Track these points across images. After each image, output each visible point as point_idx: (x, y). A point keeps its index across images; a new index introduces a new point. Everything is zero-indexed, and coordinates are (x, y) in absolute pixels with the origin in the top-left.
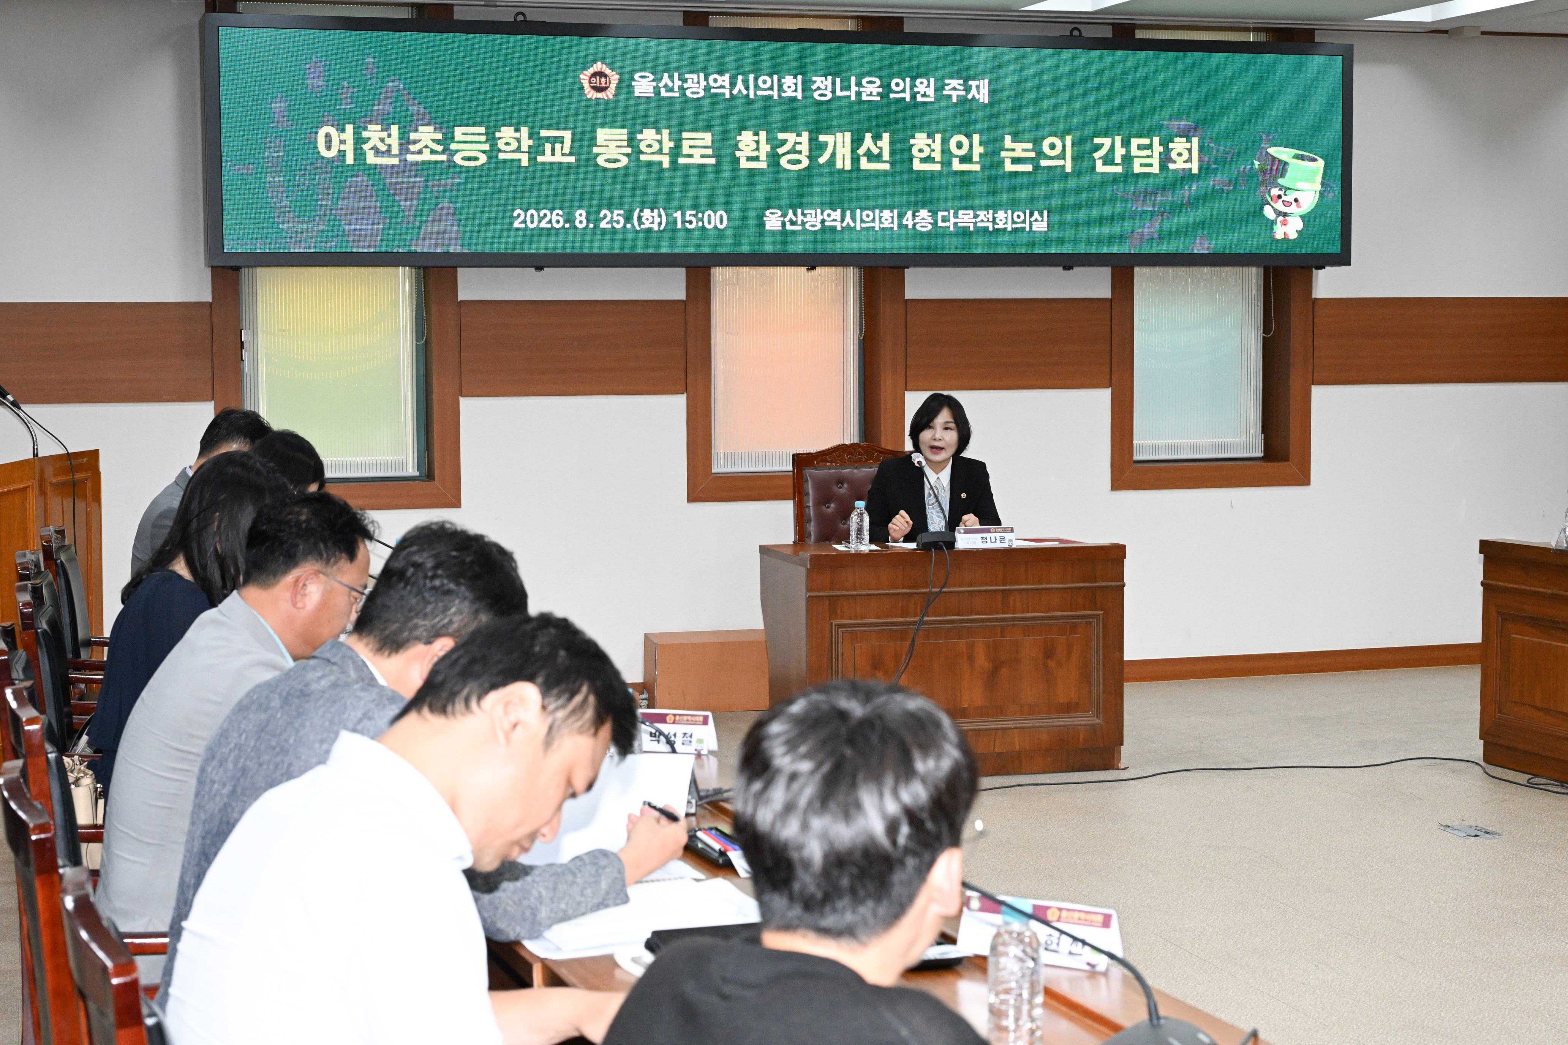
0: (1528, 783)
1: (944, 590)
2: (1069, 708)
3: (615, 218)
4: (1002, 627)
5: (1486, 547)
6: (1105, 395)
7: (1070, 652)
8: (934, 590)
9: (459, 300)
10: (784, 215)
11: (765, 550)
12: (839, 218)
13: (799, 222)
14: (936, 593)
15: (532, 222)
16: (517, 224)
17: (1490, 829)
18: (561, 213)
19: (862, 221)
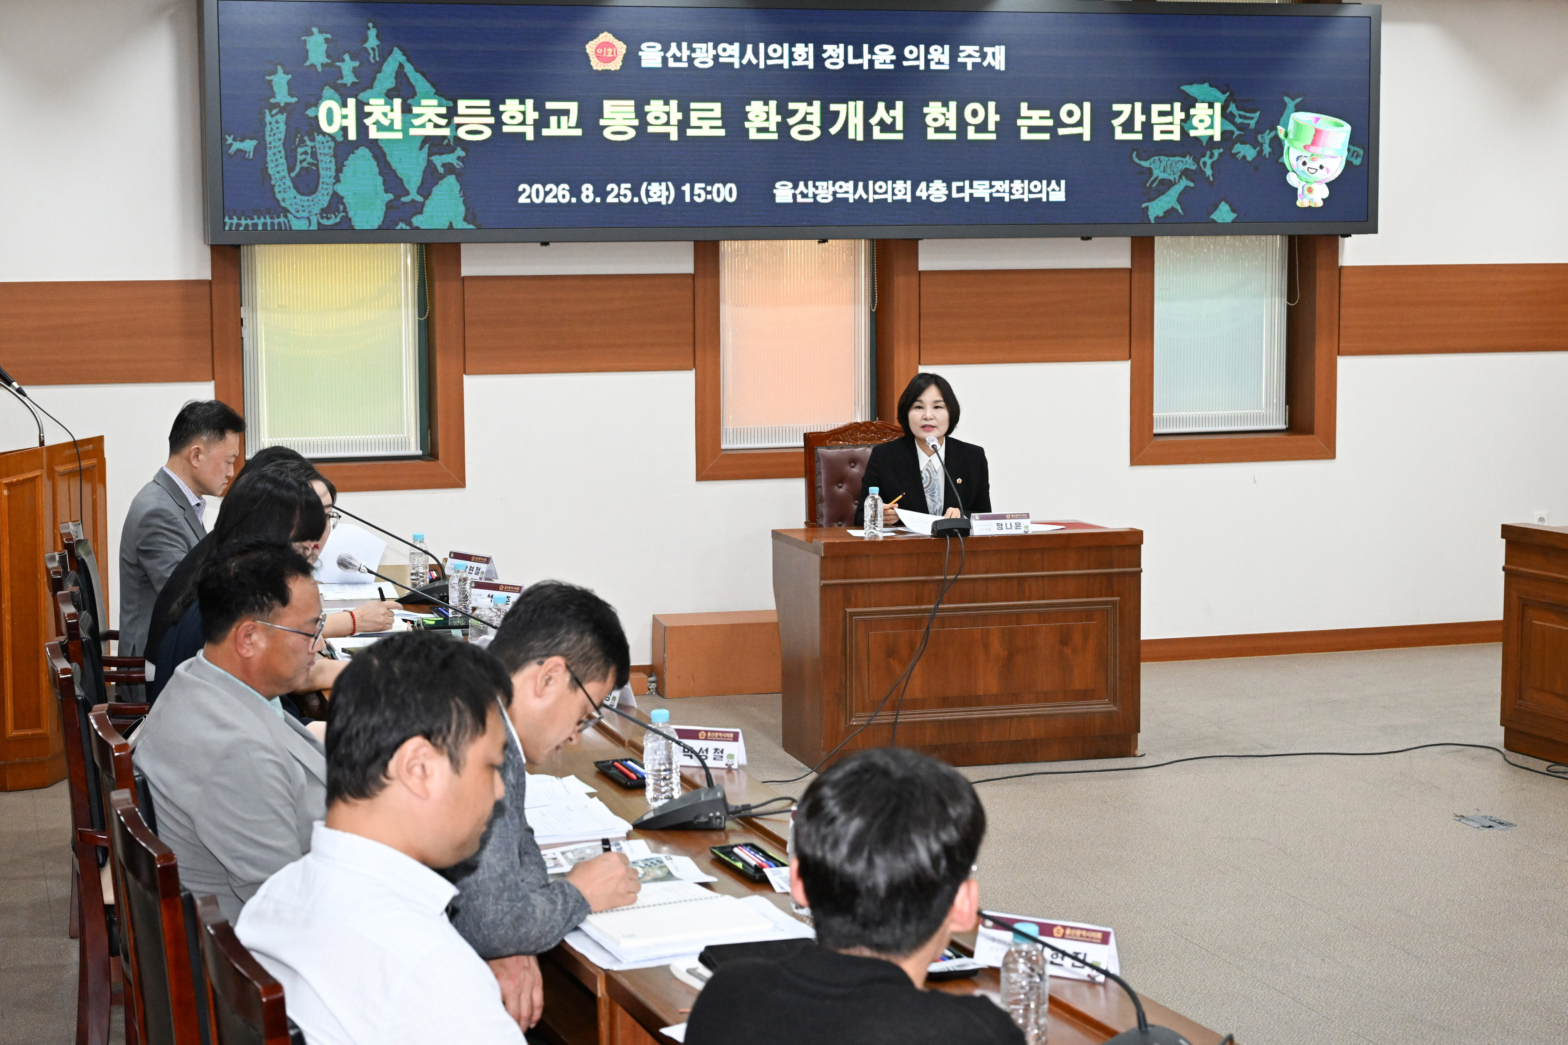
0: (1548, 770)
1: (959, 577)
2: (1085, 695)
3: (622, 192)
4: (1018, 614)
5: (1508, 531)
6: (1124, 367)
7: (1086, 638)
8: (948, 577)
9: (462, 275)
10: (795, 187)
11: (777, 535)
12: (851, 190)
13: (811, 195)
14: (950, 580)
15: (538, 196)
16: (522, 200)
17: (1504, 819)
18: (567, 187)
19: (875, 193)
